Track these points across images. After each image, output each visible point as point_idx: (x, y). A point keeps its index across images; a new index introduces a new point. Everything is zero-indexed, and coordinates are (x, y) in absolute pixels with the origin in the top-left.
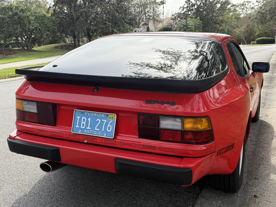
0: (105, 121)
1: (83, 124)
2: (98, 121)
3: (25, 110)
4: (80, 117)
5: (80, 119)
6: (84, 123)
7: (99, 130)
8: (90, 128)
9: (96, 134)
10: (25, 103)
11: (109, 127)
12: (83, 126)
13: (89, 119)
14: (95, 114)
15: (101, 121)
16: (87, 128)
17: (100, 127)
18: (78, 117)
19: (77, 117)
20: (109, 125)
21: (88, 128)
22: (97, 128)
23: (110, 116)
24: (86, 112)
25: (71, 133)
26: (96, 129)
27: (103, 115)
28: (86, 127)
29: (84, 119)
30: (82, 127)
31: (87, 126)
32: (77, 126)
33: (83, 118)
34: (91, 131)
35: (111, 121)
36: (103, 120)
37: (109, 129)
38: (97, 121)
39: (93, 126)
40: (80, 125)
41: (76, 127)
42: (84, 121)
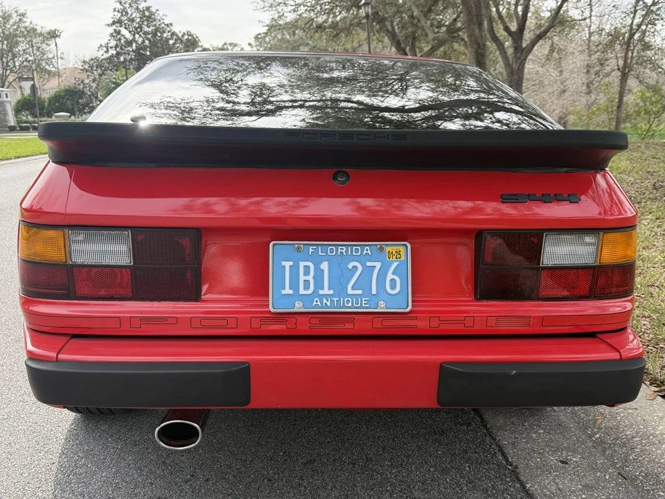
0: (378, 265)
1: (307, 283)
2: (355, 268)
3: (78, 259)
4: (291, 263)
5: (295, 269)
6: (310, 278)
7: (360, 292)
8: (331, 292)
9: (353, 307)
10: (81, 237)
11: (393, 280)
12: (306, 288)
13: (325, 266)
14: (341, 248)
15: (364, 265)
16: (321, 292)
17: (363, 283)
18: (287, 264)
19: (284, 263)
20: (390, 276)
21: (326, 291)
22: (353, 288)
23: (388, 249)
24: (311, 247)
25: (269, 312)
26: (350, 291)
27: (368, 248)
28: (316, 291)
29: (307, 268)
30: (302, 291)
31: (319, 286)
32: (287, 291)
33: (302, 264)
34: (335, 299)
35: (395, 264)
36: (369, 264)
37: (393, 287)
38: (350, 266)
39: (339, 284)
40: (294, 285)
41: (284, 292)
42: (307, 273)
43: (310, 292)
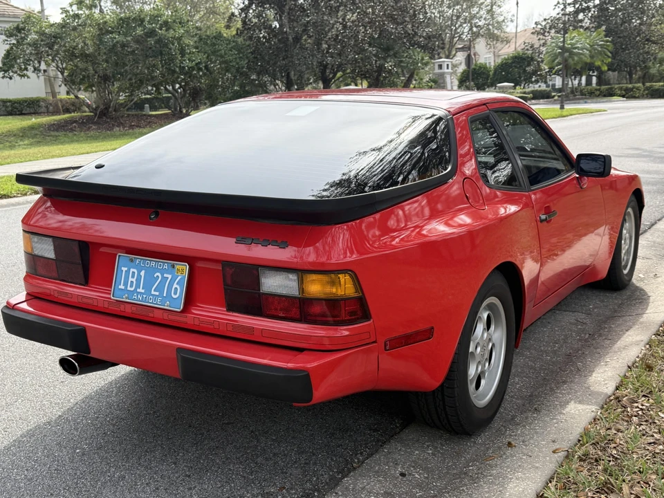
0: (170, 276)
1: (132, 283)
2: (157, 276)
3: (36, 252)
4: (126, 269)
5: (127, 272)
6: (134, 280)
7: (157, 293)
8: (143, 291)
9: (152, 303)
10: (36, 239)
11: (176, 289)
12: (131, 286)
13: (143, 273)
14: (152, 263)
15: (162, 275)
16: (138, 290)
17: (160, 288)
18: (124, 269)
19: (123, 268)
20: (175, 285)
21: (141, 290)
22: (155, 291)
23: (177, 267)
24: (138, 260)
25: (110, 298)
26: (153, 292)
27: (166, 265)
28: (136, 289)
29: (134, 273)
30: (129, 288)
31: (138, 286)
32: (122, 287)
33: (132, 270)
34: (144, 296)
35: (179, 277)
36: (165, 275)
37: (175, 293)
38: (155, 276)
39: (148, 287)
40: (126, 284)
41: (120, 287)
42: (133, 277)
43: (132, 289)
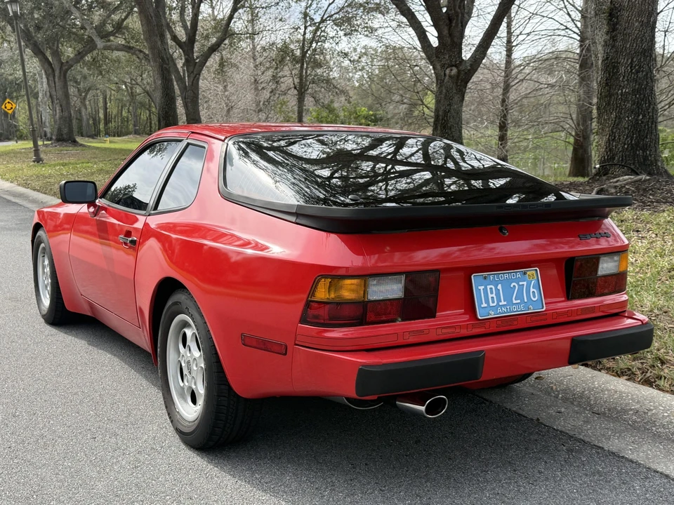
0: (525, 283)
1: (493, 298)
2: (514, 286)
4: (483, 287)
5: (485, 290)
6: (494, 295)
7: (519, 301)
8: (505, 303)
9: (517, 311)
10: (375, 282)
11: (533, 292)
12: (493, 302)
13: (500, 287)
14: (505, 275)
15: (518, 284)
16: (500, 304)
17: (520, 296)
18: (481, 288)
20: (532, 290)
21: (503, 303)
22: (515, 299)
23: (528, 273)
24: (492, 276)
25: (479, 319)
26: (514, 302)
27: (518, 273)
28: (498, 303)
29: (491, 289)
30: (491, 304)
31: (499, 300)
33: (489, 287)
34: (508, 307)
35: (533, 282)
36: (521, 283)
37: (534, 296)
38: (512, 286)
39: (508, 298)
40: (487, 302)
41: (483, 306)
42: (492, 293)
43: (495, 304)
